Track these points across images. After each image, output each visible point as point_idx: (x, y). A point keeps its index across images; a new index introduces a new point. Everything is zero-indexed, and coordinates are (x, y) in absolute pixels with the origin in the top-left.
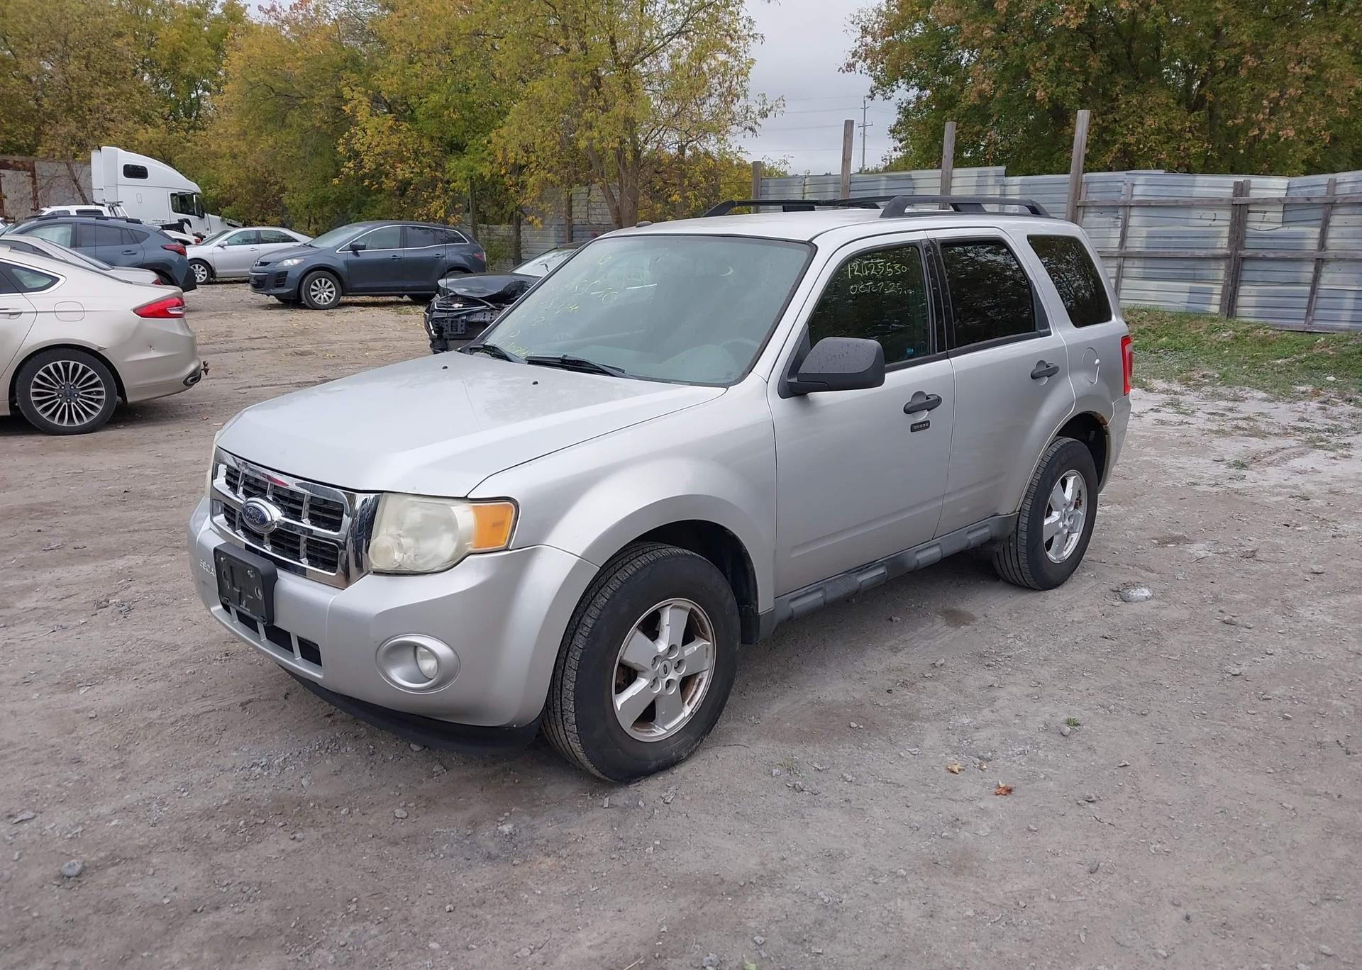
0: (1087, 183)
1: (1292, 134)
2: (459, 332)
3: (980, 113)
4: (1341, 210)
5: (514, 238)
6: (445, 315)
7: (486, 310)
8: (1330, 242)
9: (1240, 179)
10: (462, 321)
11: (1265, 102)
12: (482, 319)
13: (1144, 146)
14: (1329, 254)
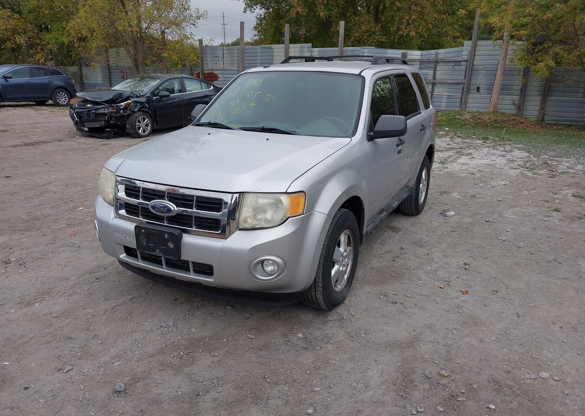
0: (345, 51)
1: (414, 34)
2: (92, 118)
3: (296, 22)
4: (440, 64)
5: (79, 72)
6: (84, 110)
7: (105, 107)
8: (437, 76)
9: (404, 51)
10: (93, 113)
11: (404, 21)
12: (103, 112)
13: (362, 38)
14: (437, 81)
